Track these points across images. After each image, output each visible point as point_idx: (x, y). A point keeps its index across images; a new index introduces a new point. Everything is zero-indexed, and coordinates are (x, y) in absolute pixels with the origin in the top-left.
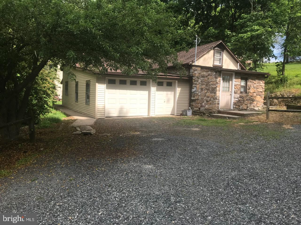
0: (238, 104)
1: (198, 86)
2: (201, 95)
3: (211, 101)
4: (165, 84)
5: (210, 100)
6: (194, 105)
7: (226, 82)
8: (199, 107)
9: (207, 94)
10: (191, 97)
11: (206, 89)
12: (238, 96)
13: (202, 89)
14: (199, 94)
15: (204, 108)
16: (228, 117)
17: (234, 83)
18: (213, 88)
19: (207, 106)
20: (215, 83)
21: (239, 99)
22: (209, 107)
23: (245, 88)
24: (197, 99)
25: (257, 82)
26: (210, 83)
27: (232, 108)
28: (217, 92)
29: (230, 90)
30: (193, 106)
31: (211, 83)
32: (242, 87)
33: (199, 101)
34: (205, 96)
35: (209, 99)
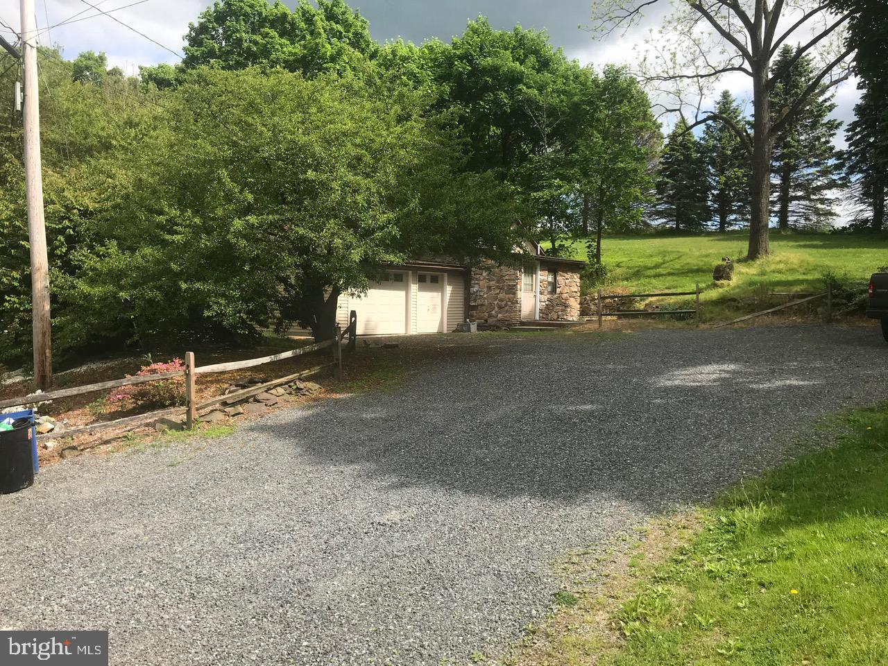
0: (546, 311)
1: (481, 283)
2: (487, 298)
3: (507, 307)
4: (428, 279)
5: (506, 305)
6: (475, 314)
7: (528, 275)
8: (486, 317)
9: (501, 296)
10: (470, 301)
11: (498, 287)
12: (546, 298)
13: (489, 288)
14: (485, 296)
15: (495, 319)
16: (541, 329)
17: (539, 277)
18: (509, 285)
19: (500, 315)
20: (513, 277)
21: (547, 303)
22: (506, 317)
23: (554, 285)
24: (482, 305)
25: (569, 275)
26: (505, 278)
27: (537, 318)
28: (518, 292)
29: (534, 290)
30: (472, 316)
31: (507, 277)
32: (549, 283)
33: (484, 308)
34: (496, 299)
35: (503, 303)
